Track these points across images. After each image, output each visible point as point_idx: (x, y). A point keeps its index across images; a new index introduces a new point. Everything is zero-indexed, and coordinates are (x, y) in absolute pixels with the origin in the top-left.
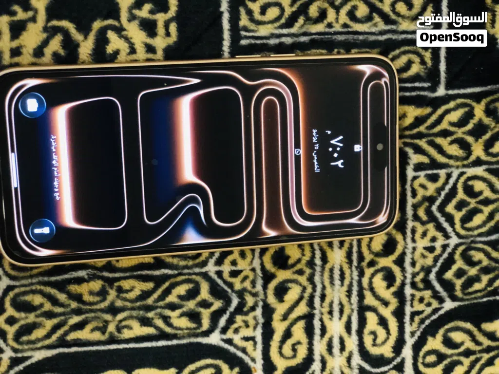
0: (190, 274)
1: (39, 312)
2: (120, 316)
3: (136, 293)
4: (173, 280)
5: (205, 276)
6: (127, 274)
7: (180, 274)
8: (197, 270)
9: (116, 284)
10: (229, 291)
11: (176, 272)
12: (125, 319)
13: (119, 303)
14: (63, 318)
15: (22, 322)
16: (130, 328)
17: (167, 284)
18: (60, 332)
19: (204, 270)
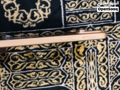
0: (56, 69)
1: (20, 80)
2: (40, 80)
3: (44, 75)
4: (52, 71)
5: (60, 70)
6: (41, 70)
7: (54, 70)
8: (58, 68)
9: (39, 73)
10: (66, 73)
11: (53, 69)
12: (41, 81)
13: (40, 77)
14: (26, 81)
15: (16, 83)
16: (42, 83)
17: (51, 72)
18: (26, 85)
19: (60, 68)
